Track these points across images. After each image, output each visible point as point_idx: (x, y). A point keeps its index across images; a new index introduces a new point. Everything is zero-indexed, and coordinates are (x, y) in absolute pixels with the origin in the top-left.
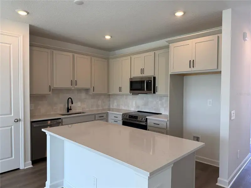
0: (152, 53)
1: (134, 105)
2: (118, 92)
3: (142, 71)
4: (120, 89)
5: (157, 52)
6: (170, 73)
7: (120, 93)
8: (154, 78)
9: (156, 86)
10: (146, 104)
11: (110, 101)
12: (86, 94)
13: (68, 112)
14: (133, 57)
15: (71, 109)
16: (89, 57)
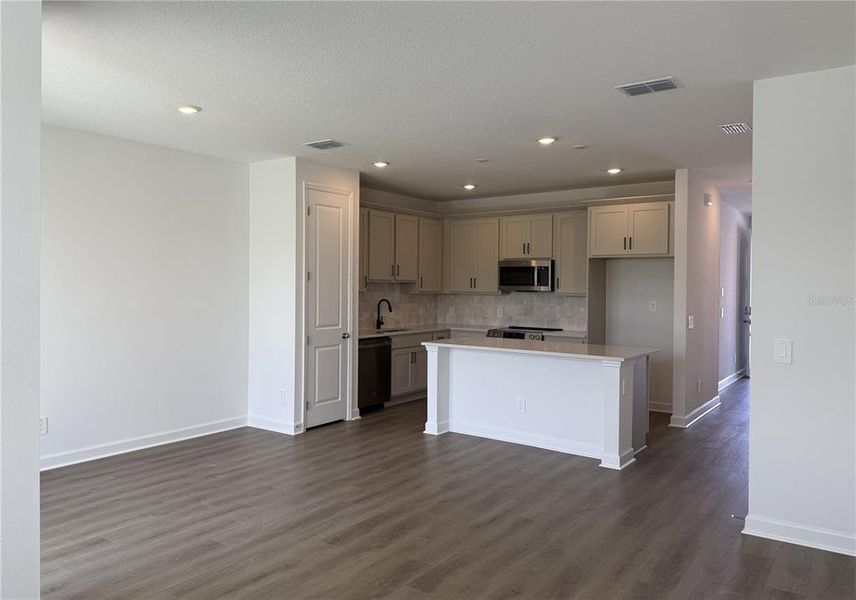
0: (548, 217)
1: (500, 315)
2: (468, 288)
3: (526, 248)
4: (473, 283)
5: (559, 216)
6: (589, 257)
7: (473, 290)
8: (553, 262)
9: (556, 277)
10: (528, 312)
11: (437, 306)
12: (402, 292)
13: (378, 327)
14: (505, 220)
15: (383, 323)
16: (415, 219)
